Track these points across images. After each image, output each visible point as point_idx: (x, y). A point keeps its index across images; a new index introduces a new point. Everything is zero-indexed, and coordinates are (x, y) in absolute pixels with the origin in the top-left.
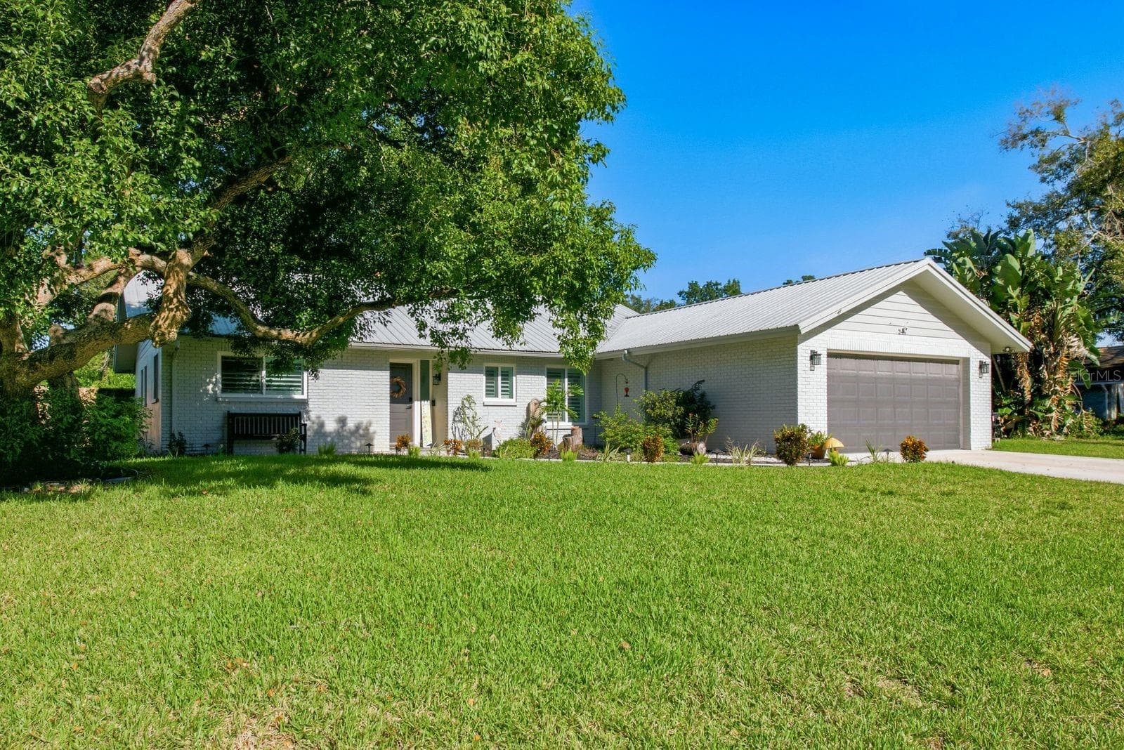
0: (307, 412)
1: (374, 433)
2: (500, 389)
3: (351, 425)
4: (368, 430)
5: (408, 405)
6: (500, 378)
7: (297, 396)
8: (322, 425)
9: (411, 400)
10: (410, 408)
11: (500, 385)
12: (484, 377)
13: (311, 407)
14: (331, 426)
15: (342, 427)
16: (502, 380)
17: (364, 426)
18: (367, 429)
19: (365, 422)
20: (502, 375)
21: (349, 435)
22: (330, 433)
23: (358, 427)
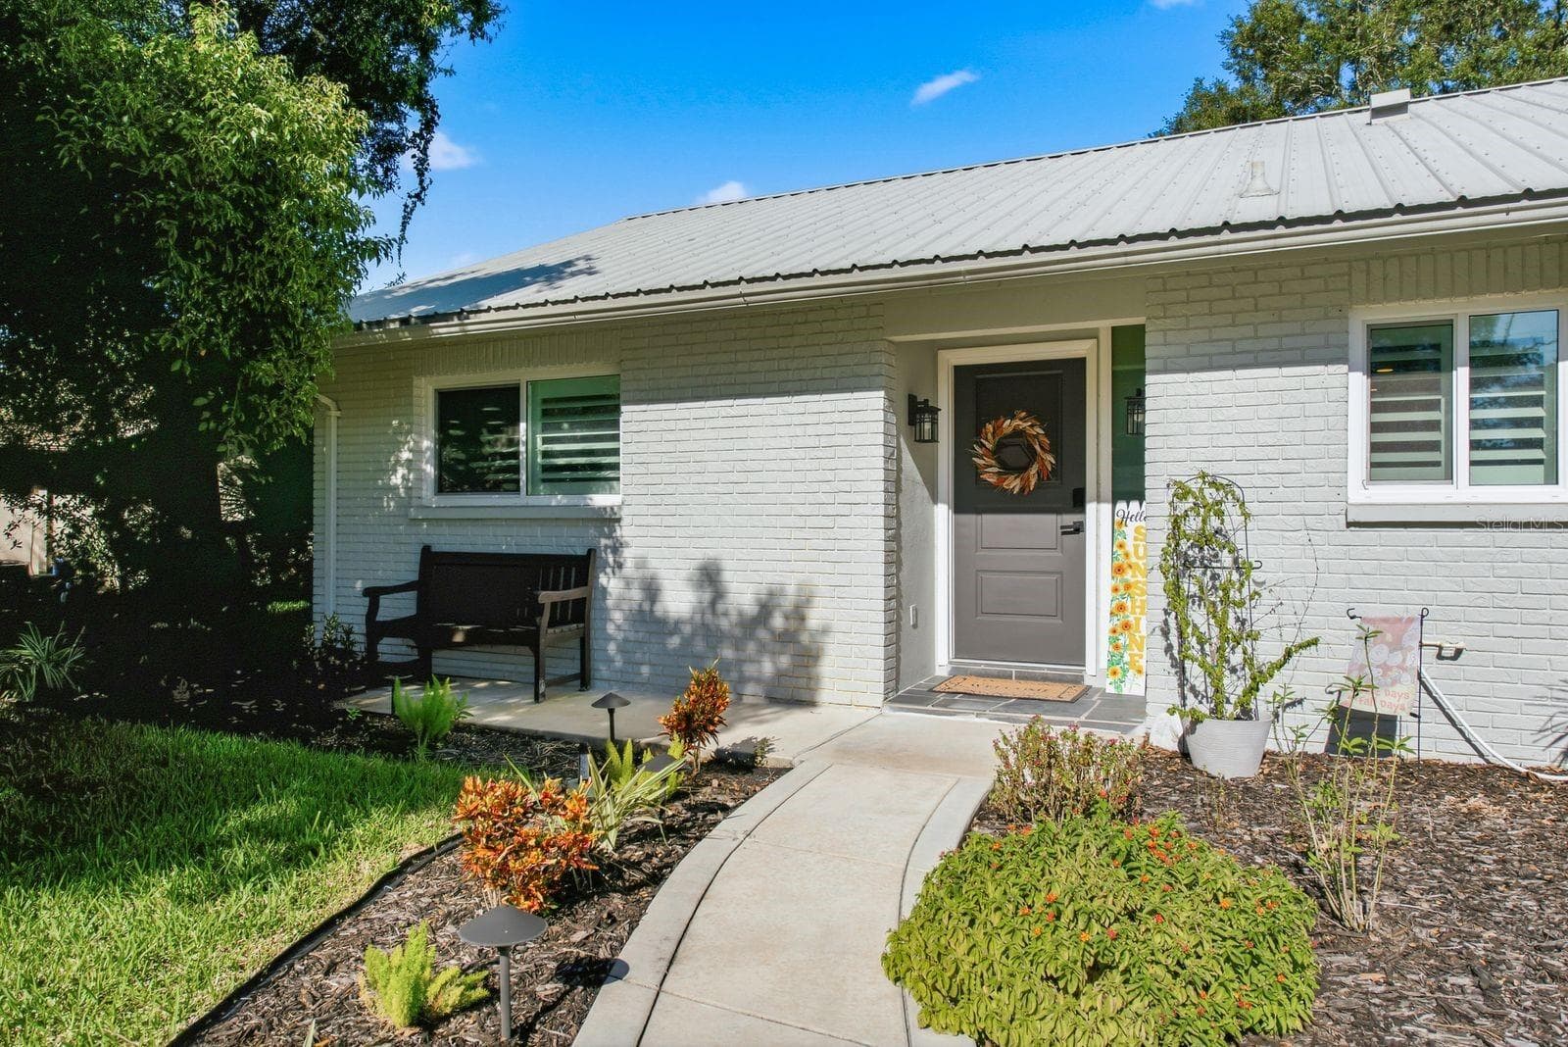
0: (616, 549)
1: (825, 631)
2: (1462, 435)
3: (742, 596)
4: (802, 619)
5: (1069, 519)
6: (1462, 376)
7: (600, 500)
8: (652, 591)
9: (1078, 502)
10: (1078, 529)
11: (1462, 414)
12: (1359, 384)
13: (624, 531)
14: (679, 601)
15: (713, 603)
16: (1475, 384)
17: (788, 603)
18: (798, 614)
19: (791, 590)
20: (1475, 363)
21: (738, 632)
22: (678, 622)
23: (765, 610)
